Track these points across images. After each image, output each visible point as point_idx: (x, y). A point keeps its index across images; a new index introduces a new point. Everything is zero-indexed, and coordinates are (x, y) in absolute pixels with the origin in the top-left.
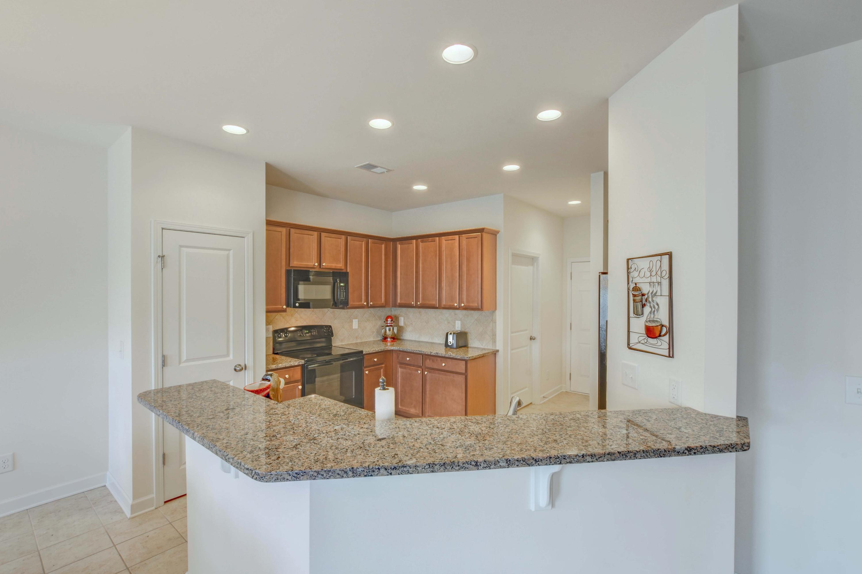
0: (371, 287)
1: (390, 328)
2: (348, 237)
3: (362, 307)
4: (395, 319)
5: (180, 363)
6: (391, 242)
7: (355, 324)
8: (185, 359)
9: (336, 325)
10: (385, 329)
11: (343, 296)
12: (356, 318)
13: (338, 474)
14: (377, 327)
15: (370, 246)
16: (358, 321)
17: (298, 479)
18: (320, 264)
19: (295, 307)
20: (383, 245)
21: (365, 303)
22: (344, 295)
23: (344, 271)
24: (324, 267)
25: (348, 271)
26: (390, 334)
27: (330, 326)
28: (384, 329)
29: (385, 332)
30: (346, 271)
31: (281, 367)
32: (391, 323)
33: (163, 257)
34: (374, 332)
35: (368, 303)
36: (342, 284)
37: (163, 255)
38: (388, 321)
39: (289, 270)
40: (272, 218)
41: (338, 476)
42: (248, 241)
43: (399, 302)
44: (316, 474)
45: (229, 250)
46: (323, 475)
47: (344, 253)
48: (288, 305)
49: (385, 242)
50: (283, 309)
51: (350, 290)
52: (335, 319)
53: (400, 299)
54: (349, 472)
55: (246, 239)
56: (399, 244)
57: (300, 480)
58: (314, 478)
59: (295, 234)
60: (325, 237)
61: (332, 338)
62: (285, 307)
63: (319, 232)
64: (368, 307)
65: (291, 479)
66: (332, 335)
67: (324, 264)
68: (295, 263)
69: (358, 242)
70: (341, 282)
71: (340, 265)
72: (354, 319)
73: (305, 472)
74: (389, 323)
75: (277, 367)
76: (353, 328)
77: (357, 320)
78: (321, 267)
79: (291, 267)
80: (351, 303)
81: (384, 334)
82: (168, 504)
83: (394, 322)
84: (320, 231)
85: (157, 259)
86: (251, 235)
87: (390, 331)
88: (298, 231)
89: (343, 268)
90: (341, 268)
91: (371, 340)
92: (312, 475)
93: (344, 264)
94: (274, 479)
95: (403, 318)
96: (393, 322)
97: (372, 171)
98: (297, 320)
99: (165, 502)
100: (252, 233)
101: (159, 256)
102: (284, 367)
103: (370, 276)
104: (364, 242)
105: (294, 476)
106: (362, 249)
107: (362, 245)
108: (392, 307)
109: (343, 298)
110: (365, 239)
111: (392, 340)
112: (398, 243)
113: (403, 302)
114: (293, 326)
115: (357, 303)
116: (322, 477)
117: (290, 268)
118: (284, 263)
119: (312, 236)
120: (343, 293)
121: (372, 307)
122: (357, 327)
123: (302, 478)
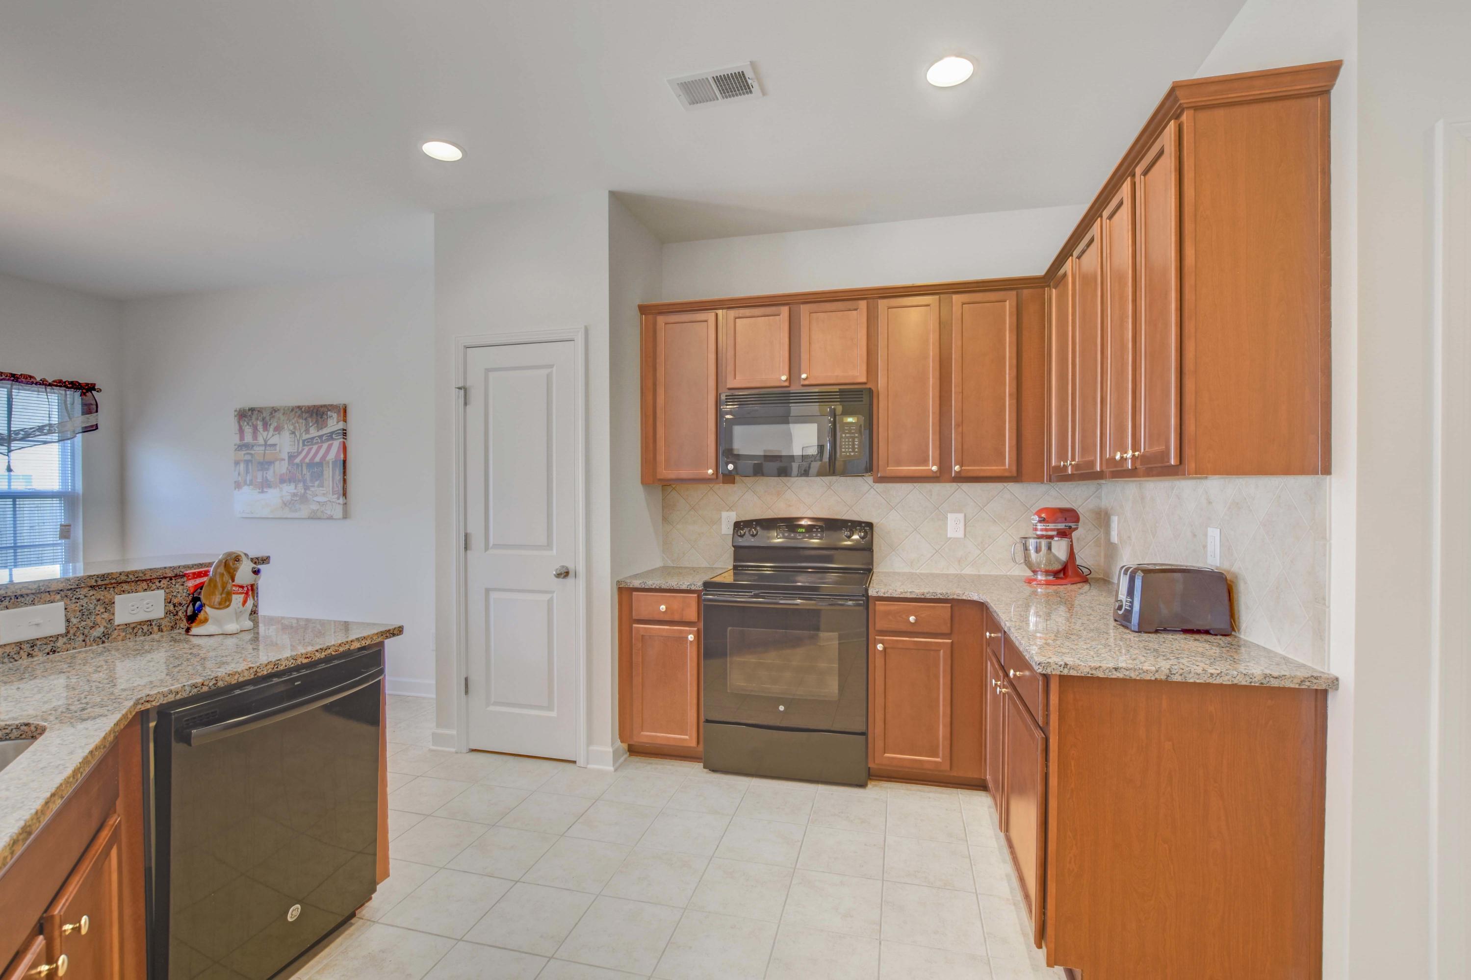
0: (958, 425)
1: (1040, 543)
2: (880, 302)
6: (1044, 289)
7: (954, 526)
8: (492, 543)
9: (893, 522)
11: (853, 448)
12: (959, 511)
15: (958, 312)
16: (966, 520)
18: (793, 377)
20: (1008, 303)
21: (935, 469)
22: (853, 445)
23: (864, 386)
24: (807, 382)
25: (877, 387)
27: (870, 525)
30: (868, 388)
31: (651, 587)
33: (465, 389)
36: (849, 419)
37: (466, 385)
43: (1054, 464)
45: (552, 366)
47: (864, 342)
49: (1016, 292)
51: (883, 435)
52: (891, 510)
55: (576, 342)
59: (737, 320)
60: (811, 313)
62: (710, 471)
63: (793, 306)
67: (807, 375)
68: (738, 380)
70: (844, 414)
71: (854, 374)
72: (952, 512)
75: (643, 586)
76: (948, 536)
77: (961, 516)
78: (798, 382)
79: (729, 389)
80: (887, 467)
85: (458, 393)
86: (581, 334)
87: (1040, 550)
88: (742, 313)
89: (860, 382)
90: (856, 381)
95: (1117, 518)
99: (472, 750)
100: (583, 330)
101: (460, 388)
102: (657, 587)
103: (957, 393)
104: (932, 306)
109: (852, 454)
110: (937, 297)
111: (1051, 578)
115: (911, 469)
118: (712, 383)
119: (777, 317)
120: (853, 442)
122: (960, 534)
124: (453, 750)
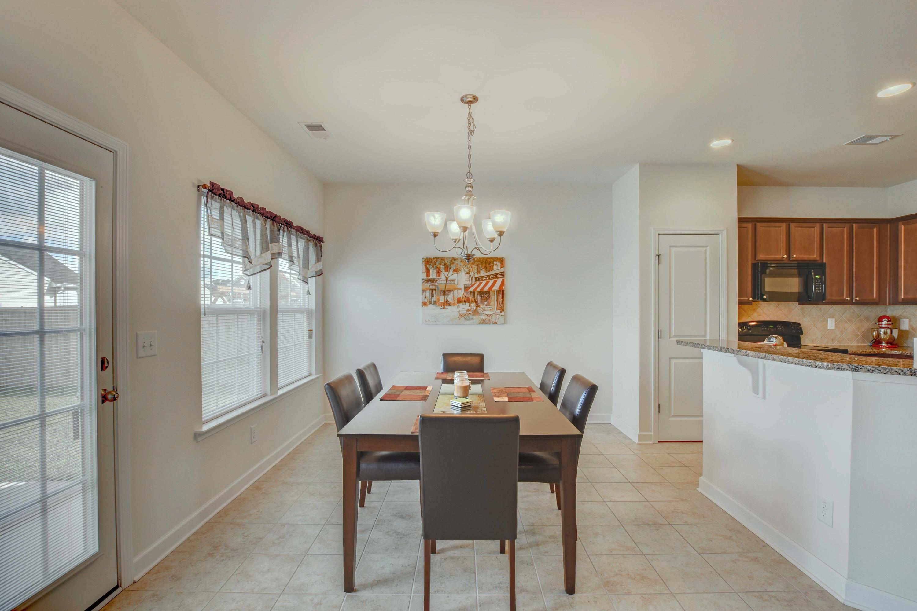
0: (856, 280)
1: (887, 331)
2: (824, 225)
3: (844, 303)
4: (894, 322)
5: (670, 338)
6: (888, 224)
7: (831, 324)
8: (673, 335)
9: (805, 323)
10: (878, 331)
12: (833, 318)
13: (896, 372)
14: (863, 330)
15: (856, 232)
16: (836, 321)
17: (856, 371)
18: (789, 256)
19: (762, 299)
20: (875, 229)
21: (848, 299)
22: (819, 288)
23: (820, 262)
24: (794, 259)
25: (824, 262)
26: (886, 338)
27: (799, 324)
28: (876, 331)
29: (879, 334)
30: (821, 262)
32: (888, 325)
33: (659, 256)
34: (858, 335)
35: (852, 299)
36: (817, 277)
37: (660, 253)
38: (883, 321)
39: (755, 263)
40: (744, 215)
41: (895, 373)
42: (722, 238)
43: (902, 297)
44: (873, 369)
45: (707, 246)
46: (880, 370)
47: (818, 242)
48: (754, 297)
49: (878, 225)
50: (748, 301)
51: (828, 283)
52: (804, 317)
53: (905, 293)
54: (907, 371)
55: (720, 236)
56: (903, 224)
57: (858, 372)
58: (872, 371)
59: (761, 228)
60: (795, 227)
61: (801, 336)
62: (751, 299)
63: (788, 223)
64: (851, 303)
65: (850, 370)
66: (802, 333)
67: (794, 256)
68: (761, 256)
69: (838, 229)
70: (815, 275)
71: (814, 256)
72: (829, 318)
73: (863, 367)
74: (883, 326)
76: (828, 329)
77: (834, 319)
78: (791, 259)
79: (757, 260)
80: (828, 297)
81: (876, 336)
82: (660, 443)
83: (892, 324)
84: (789, 221)
85: (656, 257)
86: (724, 232)
87: (886, 334)
88: (764, 224)
89: (818, 259)
90: (815, 259)
91: (854, 345)
92: (870, 369)
93: (818, 253)
94: (836, 368)
95: (908, 320)
96: (890, 323)
97: (867, 144)
98: (759, 315)
99: (659, 442)
100: (726, 230)
101: (657, 255)
103: (856, 266)
104: (845, 228)
105: (853, 368)
106: (843, 236)
107: (843, 231)
108: (890, 304)
109: (819, 292)
110: (847, 224)
111: (889, 344)
112: (900, 223)
113: (910, 296)
114: (755, 320)
115: (835, 298)
116: (880, 372)
117: (756, 262)
118: (750, 257)
119: (780, 228)
120: (819, 286)
121: (858, 303)
122: (833, 328)
123: (860, 370)
124: (652, 442)
